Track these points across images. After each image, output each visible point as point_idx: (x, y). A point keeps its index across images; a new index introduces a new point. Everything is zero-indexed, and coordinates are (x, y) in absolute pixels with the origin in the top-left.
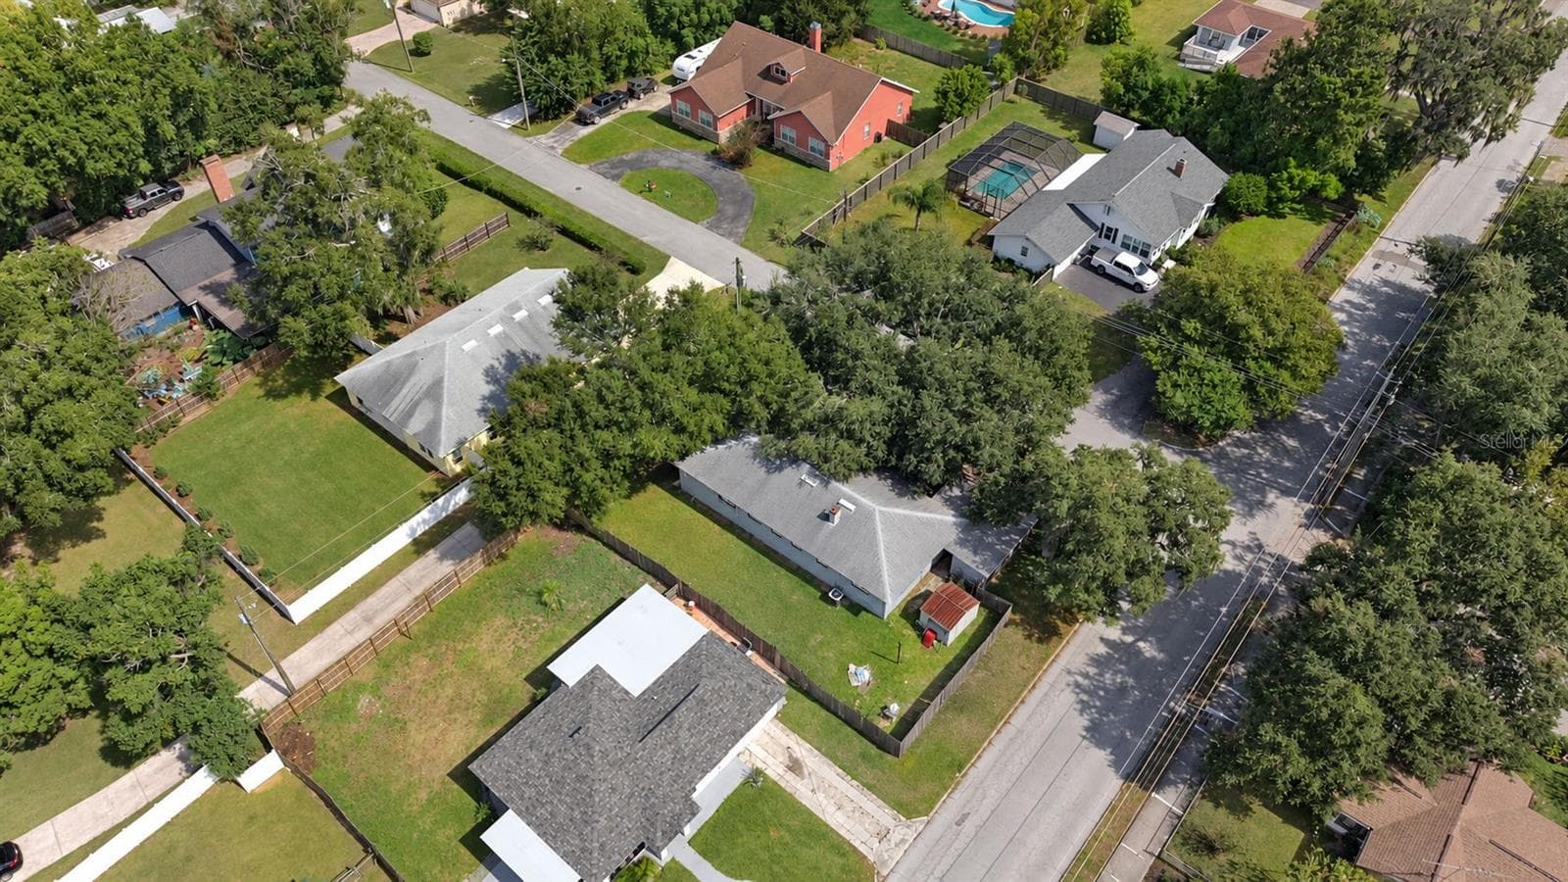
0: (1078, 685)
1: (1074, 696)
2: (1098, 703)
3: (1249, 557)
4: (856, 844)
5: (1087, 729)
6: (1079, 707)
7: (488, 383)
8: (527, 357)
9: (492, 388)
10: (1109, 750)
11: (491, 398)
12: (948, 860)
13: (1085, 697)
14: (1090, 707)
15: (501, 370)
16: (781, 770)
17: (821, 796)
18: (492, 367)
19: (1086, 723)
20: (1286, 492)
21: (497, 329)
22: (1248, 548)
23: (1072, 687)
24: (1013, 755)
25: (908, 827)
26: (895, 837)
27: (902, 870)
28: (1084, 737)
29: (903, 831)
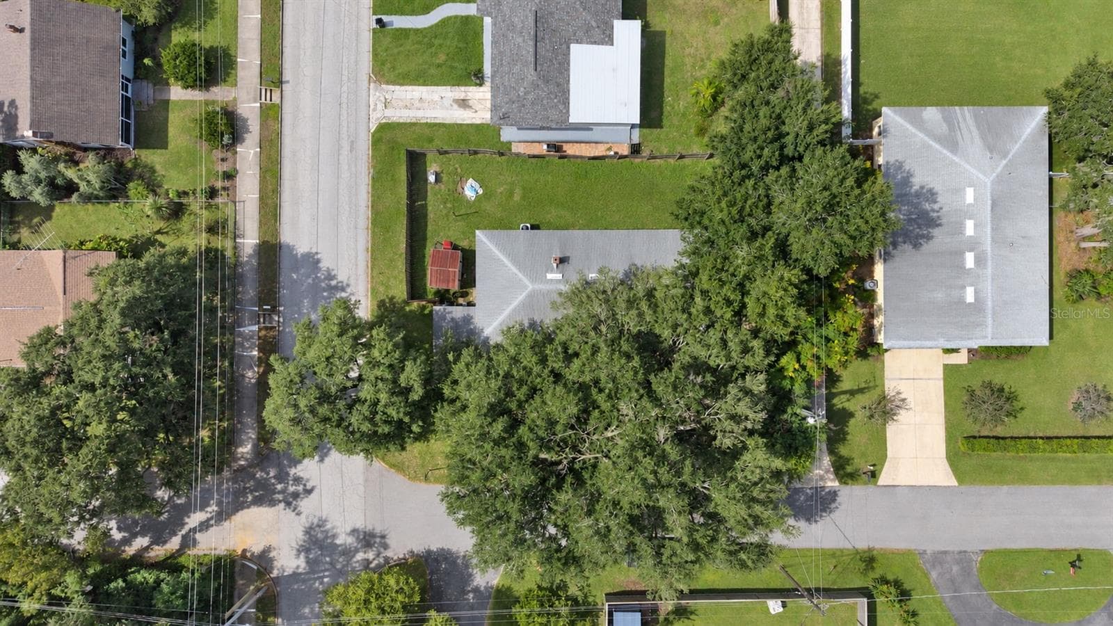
0: (343, 289)
1: (340, 278)
2: (323, 285)
3: (291, 489)
4: (397, 87)
5: (318, 261)
6: (333, 273)
7: (922, 187)
8: (923, 236)
9: (916, 188)
10: (299, 256)
11: (906, 181)
12: (344, 117)
13: (334, 283)
14: (325, 279)
15: (927, 206)
16: (470, 95)
17: (436, 97)
18: (935, 202)
19: (321, 265)
20: (295, 576)
21: (970, 228)
22: (296, 495)
23: (345, 284)
24: (350, 208)
25: (378, 119)
26: (380, 106)
27: (365, 94)
28: (317, 253)
29: (379, 115)
